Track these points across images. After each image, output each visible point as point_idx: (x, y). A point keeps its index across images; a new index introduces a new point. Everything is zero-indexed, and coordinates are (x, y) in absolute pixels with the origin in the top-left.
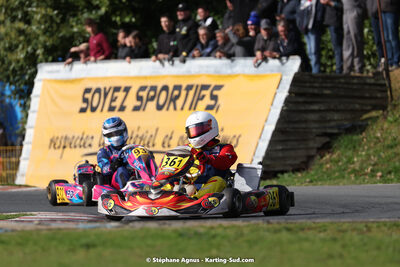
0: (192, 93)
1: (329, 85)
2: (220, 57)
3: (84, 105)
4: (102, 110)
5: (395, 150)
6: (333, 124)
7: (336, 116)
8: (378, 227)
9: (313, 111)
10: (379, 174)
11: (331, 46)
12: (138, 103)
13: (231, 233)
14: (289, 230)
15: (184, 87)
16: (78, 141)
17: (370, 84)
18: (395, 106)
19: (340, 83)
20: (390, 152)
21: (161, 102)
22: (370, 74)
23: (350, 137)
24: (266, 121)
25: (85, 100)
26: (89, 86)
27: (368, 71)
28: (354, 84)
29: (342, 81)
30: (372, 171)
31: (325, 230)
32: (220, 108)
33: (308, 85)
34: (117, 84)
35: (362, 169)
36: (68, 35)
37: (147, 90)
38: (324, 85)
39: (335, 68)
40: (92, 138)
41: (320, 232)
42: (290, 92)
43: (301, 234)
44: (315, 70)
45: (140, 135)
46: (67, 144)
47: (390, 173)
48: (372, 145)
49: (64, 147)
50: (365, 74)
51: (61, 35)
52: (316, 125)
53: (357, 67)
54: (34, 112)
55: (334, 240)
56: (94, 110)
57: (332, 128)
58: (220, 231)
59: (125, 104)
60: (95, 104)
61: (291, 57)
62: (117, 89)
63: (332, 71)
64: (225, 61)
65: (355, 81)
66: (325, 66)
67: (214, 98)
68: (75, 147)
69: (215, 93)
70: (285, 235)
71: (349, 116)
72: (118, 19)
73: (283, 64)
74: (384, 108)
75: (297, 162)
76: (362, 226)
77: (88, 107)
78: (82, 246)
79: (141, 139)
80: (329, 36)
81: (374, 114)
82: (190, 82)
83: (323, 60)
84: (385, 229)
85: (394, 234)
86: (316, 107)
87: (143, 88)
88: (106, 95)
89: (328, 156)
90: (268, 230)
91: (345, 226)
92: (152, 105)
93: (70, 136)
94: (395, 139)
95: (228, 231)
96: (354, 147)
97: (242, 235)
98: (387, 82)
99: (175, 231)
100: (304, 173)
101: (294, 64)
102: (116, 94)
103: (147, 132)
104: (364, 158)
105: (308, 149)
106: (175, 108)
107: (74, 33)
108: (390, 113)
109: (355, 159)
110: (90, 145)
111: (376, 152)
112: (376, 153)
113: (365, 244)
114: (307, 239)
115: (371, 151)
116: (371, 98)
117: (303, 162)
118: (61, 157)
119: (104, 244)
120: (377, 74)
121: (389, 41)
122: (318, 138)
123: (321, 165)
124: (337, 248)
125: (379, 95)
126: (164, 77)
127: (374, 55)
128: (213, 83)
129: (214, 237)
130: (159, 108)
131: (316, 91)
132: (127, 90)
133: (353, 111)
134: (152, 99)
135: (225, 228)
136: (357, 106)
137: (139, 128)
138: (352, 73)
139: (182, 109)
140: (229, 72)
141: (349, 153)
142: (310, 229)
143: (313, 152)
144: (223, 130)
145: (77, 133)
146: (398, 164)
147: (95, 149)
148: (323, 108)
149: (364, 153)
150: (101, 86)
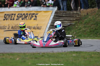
0: (30, 15)
1: (65, 14)
3: (5, 18)
5: (80, 31)
6: (65, 24)
7: (66, 22)
10: (76, 36)
12: (17, 18)
15: (29, 14)
17: (75, 14)
19: (67, 13)
21: (23, 18)
24: (48, 23)
25: (5, 17)
26: (6, 13)
28: (71, 13)
30: (74, 36)
32: (37, 19)
33: (59, 14)
38: (63, 14)
40: (6, 27)
42: (54, 16)
45: (18, 26)
48: (75, 29)
56: (7, 20)
59: (14, 18)
60: (7, 18)
62: (12, 14)
67: (36, 17)
68: (2, 29)
69: (36, 15)
71: (69, 22)
86: (61, 19)
87: (19, 14)
88: (10, 16)
93: (1, 26)
94: (80, 28)
101: (56, 9)
102: (12, 16)
106: (26, 19)
108: (80, 21)
109: (70, 33)
110: (6, 29)
112: (76, 31)
116: (75, 17)
125: (77, 16)
126: (24, 11)
128: (36, 13)
131: (61, 15)
132: (15, 15)
133: (70, 20)
134: (20, 17)
136: (72, 19)
137: (17, 24)
139: (28, 19)
140: (39, 10)
141: (69, 31)
144: (37, 25)
145: (3, 26)
146: (81, 34)
147: (7, 29)
148: (63, 20)
149: (72, 31)
150: (9, 13)
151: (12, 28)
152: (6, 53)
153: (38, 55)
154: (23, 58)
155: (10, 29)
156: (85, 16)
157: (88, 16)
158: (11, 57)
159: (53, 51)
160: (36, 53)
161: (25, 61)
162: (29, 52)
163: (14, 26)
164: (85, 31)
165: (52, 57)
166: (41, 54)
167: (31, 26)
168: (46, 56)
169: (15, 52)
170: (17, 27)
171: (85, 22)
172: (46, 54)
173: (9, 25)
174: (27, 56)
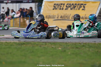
0: (79, 6)
3: (54, 8)
12: (66, 8)
15: (77, 4)
21: (72, 7)
24: (96, 13)
25: (54, 7)
26: (55, 3)
37: (69, 5)
40: (55, 16)
45: (66, 15)
49: (49, 18)
54: (42, 9)
59: (64, 8)
60: (56, 8)
62: (62, 4)
67: (84, 7)
68: (51, 18)
69: (84, 6)
77: (55, 8)
82: (79, 3)
87: (68, 4)
88: (59, 6)
92: (69, 8)
93: (50, 15)
102: (61, 5)
103: (68, 15)
106: (75, 9)
126: (73, 1)
128: (84, 3)
130: (71, 9)
132: (64, 4)
134: (69, 7)
137: (66, 14)
139: (76, 9)
140: (88, 1)
144: (85, 15)
145: (52, 15)
147: (56, 19)
150: (58, 3)
151: (61, 17)
152: (49, 42)
153: (80, 45)
154: (65, 48)
155: (59, 18)
158: (53, 46)
159: (95, 42)
160: (78, 43)
161: (65, 51)
162: (71, 42)
163: (63, 15)
165: (93, 47)
166: (82, 44)
168: (87, 46)
169: (58, 42)
170: (66, 17)
172: (87, 44)
173: (58, 14)
174: (69, 45)
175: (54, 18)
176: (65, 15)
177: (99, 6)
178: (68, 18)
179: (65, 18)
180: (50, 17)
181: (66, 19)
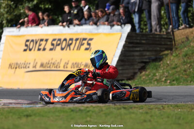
0: (78, 42)
1: (145, 38)
2: (92, 25)
3: (26, 48)
4: (34, 50)
5: (176, 70)
6: (146, 57)
7: (148, 53)
8: (168, 107)
9: (137, 51)
10: (169, 81)
11: (145, 19)
12: (52, 47)
13: (97, 110)
14: (124, 108)
15: (74, 39)
16: (23, 65)
17: (164, 38)
18: (176, 49)
19: (150, 37)
20: (174, 71)
21: (63, 46)
22: (165, 33)
23: (154, 63)
24: (114, 56)
25: (26, 45)
26: (28, 38)
27: (163, 32)
28: (156, 38)
29: (151, 36)
30: (165, 80)
31: (142, 108)
32: (92, 49)
33: (134, 38)
34: (42, 38)
35: (160, 79)
36: (18, 14)
37: (56, 41)
38: (142, 38)
39: (147, 30)
40: (30, 64)
41: (140, 109)
42: (126, 42)
43: (131, 110)
44: (138, 31)
45: (53, 62)
46: (18, 66)
47: (174, 81)
48: (165, 67)
49: (16, 68)
50: (162, 33)
51: (15, 14)
52: (138, 58)
53: (158, 30)
55: (147, 113)
56: (30, 50)
57: (146, 59)
58: (91, 109)
59: (45, 47)
60: (31, 47)
61: (127, 25)
62: (42, 40)
63: (146, 32)
64: (94, 27)
65: (157, 36)
66: (143, 29)
67: (89, 44)
68: (21, 68)
69: (90, 42)
70: (123, 111)
71: (154, 53)
72: (42, 6)
73: (122, 28)
74: (171, 49)
75: (129, 75)
76: (160, 106)
77: (28, 48)
78: (24, 116)
79: (53, 64)
80: (145, 15)
81: (166, 52)
82: (77, 37)
83: (142, 26)
84: (171, 108)
85: (175, 110)
86: (138, 49)
87: (54, 40)
88: (36, 43)
89: (144, 73)
90: (115, 108)
91: (152, 107)
92: (59, 48)
93: (19, 63)
94: (176, 65)
95: (95, 109)
96: (157, 68)
97: (102, 111)
98: (172, 37)
99: (70, 109)
100: (132, 81)
101: (128, 28)
102: (41, 42)
103: (56, 61)
104: (161, 74)
105: (134, 69)
106: (70, 49)
107: (21, 13)
108: (174, 52)
109: (157, 74)
110: (29, 67)
111: (167, 71)
113: (162, 115)
114: (133, 113)
115: (165, 70)
116: (165, 45)
117: (132, 76)
118: (15, 73)
119: (35, 115)
120: (168, 33)
121: (174, 17)
122: (139, 64)
123: (141, 77)
124: (148, 117)
125: (169, 43)
126: (65, 34)
127: (166, 24)
128: (88, 37)
129: (89, 111)
130: (62, 49)
131: (138, 41)
132: (47, 40)
133: (156, 51)
134: (59, 45)
135: (94, 107)
136: (158, 49)
137: (52, 59)
138: (156, 33)
139: (73, 49)
140: (96, 32)
141: (154, 71)
142: (135, 108)
143: (137, 71)
145: (23, 62)
146: (177, 76)
147: (31, 69)
148: (141, 49)
149: (161, 71)
150: (34, 38)
151: (42, 65)
155: (38, 68)
156: (183, 42)
157: (189, 42)
163: (45, 62)
164: (185, 71)
167: (80, 62)
170: (52, 65)
171: (184, 53)
173: (35, 60)
175: (27, 67)
176: (49, 61)
177: (119, 43)
178: (57, 68)
179: (50, 66)
180: (19, 67)
181: (53, 69)
